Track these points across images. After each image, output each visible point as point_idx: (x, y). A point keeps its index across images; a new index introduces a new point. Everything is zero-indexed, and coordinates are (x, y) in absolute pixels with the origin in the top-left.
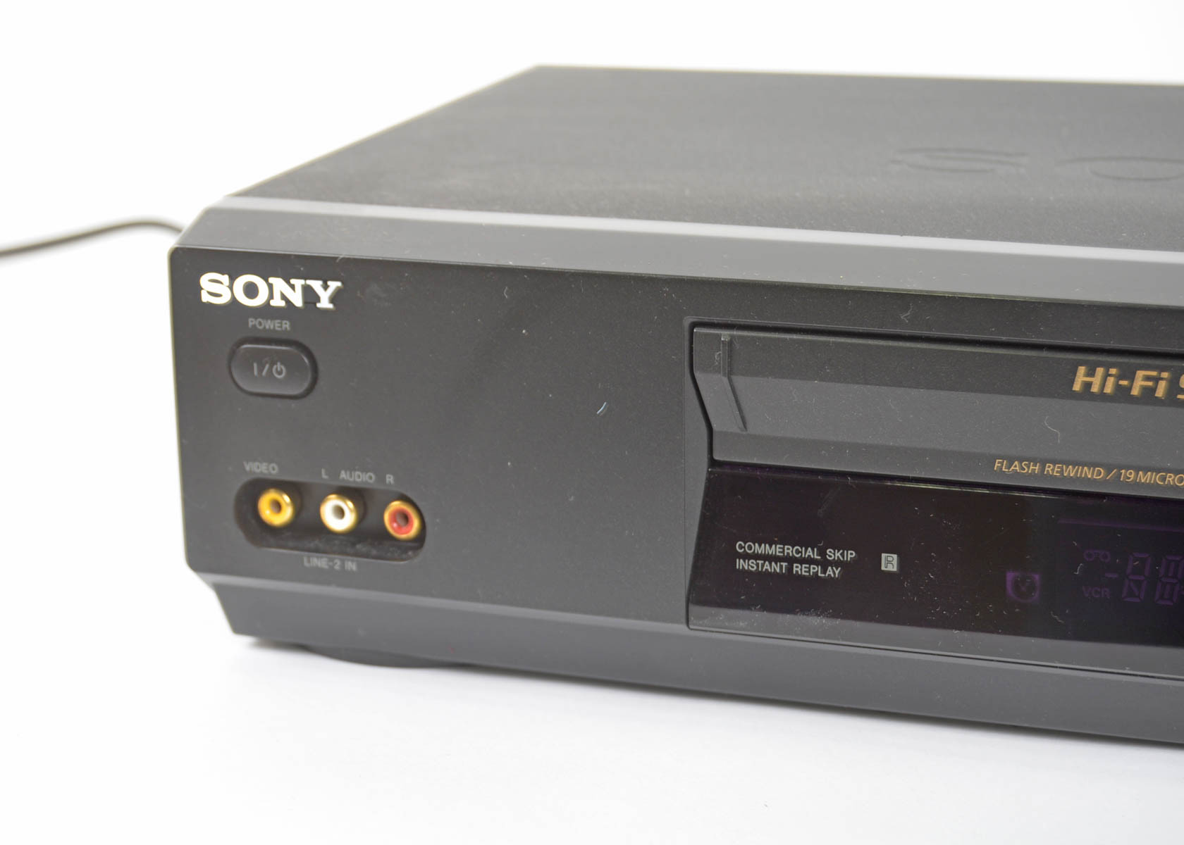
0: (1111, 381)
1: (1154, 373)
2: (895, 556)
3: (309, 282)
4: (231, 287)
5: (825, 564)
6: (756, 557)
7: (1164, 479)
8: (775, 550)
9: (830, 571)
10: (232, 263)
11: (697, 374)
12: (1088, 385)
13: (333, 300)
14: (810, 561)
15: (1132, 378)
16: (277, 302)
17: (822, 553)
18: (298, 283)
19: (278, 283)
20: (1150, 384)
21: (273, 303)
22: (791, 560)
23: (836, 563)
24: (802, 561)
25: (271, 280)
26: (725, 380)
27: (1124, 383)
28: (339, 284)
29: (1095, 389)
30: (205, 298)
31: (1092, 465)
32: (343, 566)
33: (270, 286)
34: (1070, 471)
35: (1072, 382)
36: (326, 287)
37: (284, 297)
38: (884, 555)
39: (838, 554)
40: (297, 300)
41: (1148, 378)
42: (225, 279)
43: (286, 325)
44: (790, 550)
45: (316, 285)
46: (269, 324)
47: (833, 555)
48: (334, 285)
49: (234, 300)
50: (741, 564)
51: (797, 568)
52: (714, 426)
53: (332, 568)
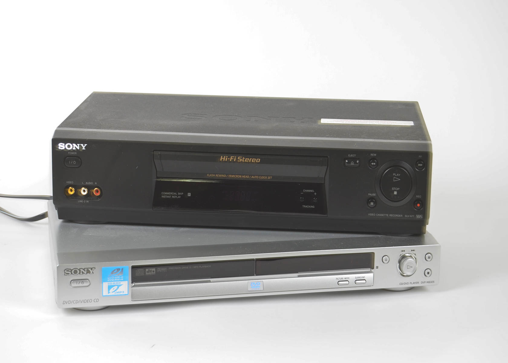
0: (227, 158)
1: (234, 157)
2: (190, 193)
3: (81, 144)
4: (65, 146)
5: (178, 196)
6: (165, 195)
7: (236, 176)
8: (169, 193)
9: (179, 197)
10: (65, 141)
11: (155, 160)
12: (223, 159)
13: (85, 148)
14: (175, 195)
15: (230, 158)
16: (74, 149)
17: (177, 193)
18: (78, 145)
19: (74, 145)
20: (233, 159)
21: (73, 149)
22: (172, 195)
23: (180, 195)
24: (173, 195)
25: (73, 144)
26: (160, 161)
27: (229, 159)
28: (87, 145)
29: (224, 160)
30: (60, 148)
31: (224, 174)
32: (86, 202)
33: (73, 145)
34: (220, 176)
35: (220, 159)
36: (84, 145)
37: (75, 147)
38: (188, 193)
39: (180, 194)
40: (78, 148)
41: (232, 158)
42: (64, 144)
43: (76, 153)
44: (171, 193)
45: (82, 145)
46: (72, 153)
47: (179, 194)
48: (86, 145)
49: (65, 148)
50: (163, 197)
51: (173, 197)
52: (158, 170)
53: (84, 202)
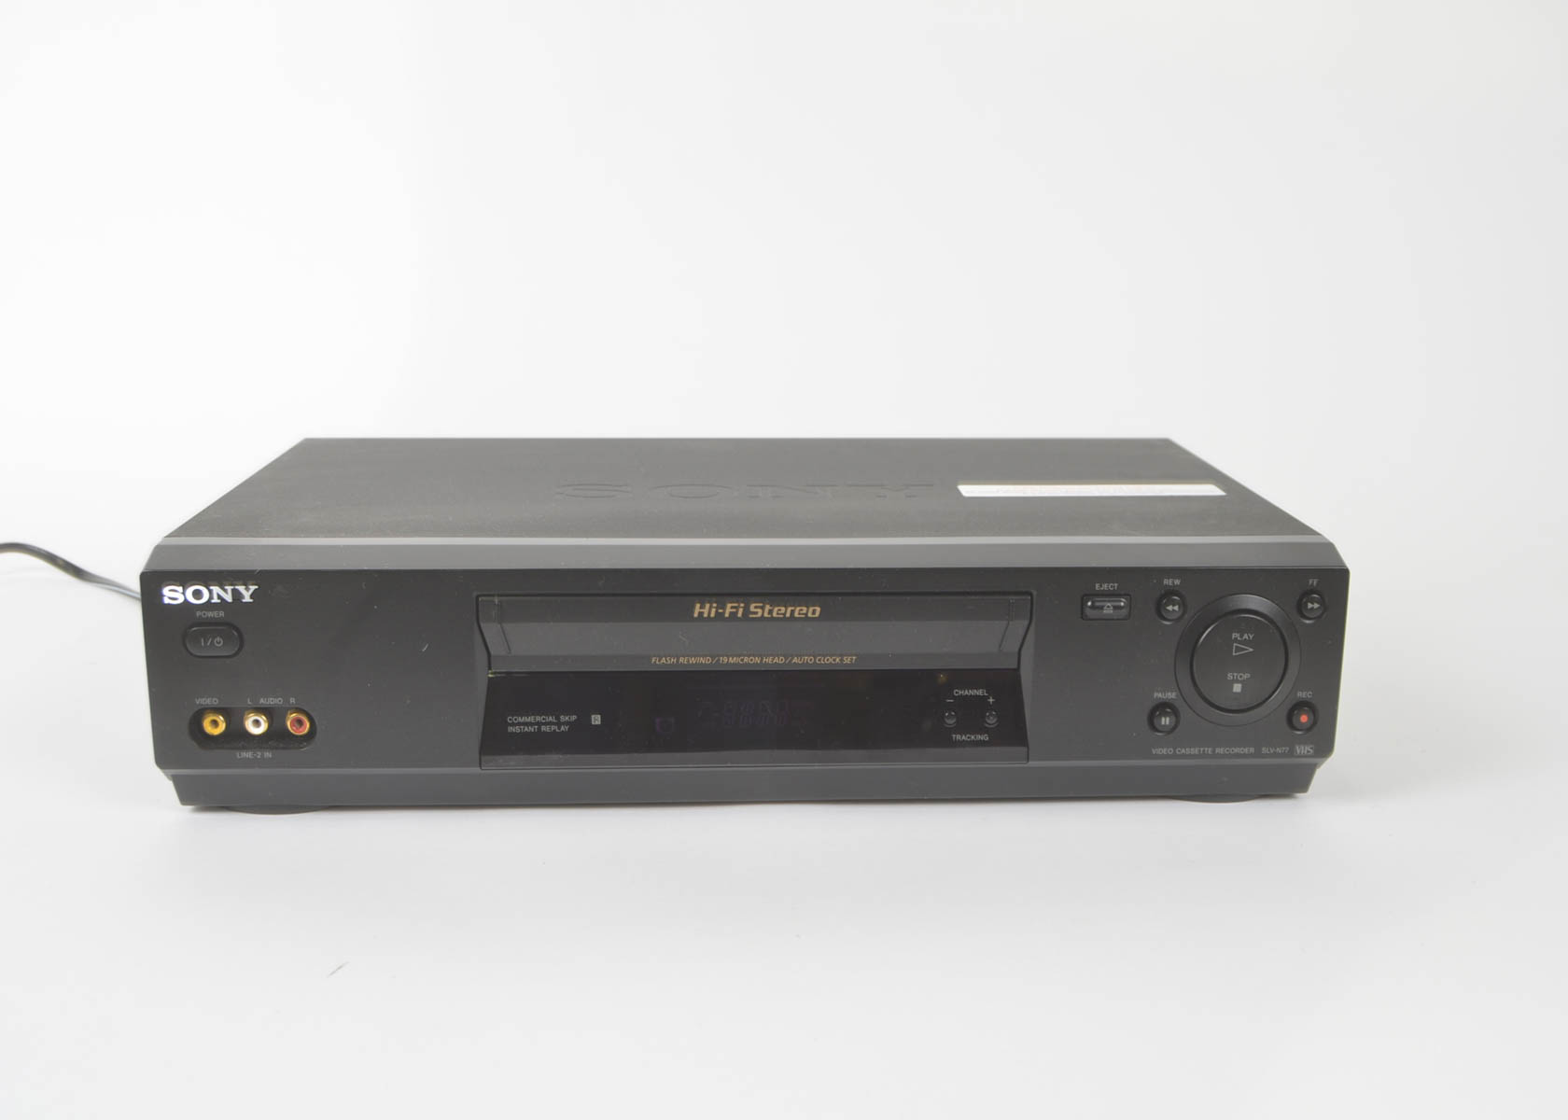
0: (714, 610)
1: (736, 605)
2: (599, 716)
3: (237, 587)
4: (184, 593)
5: (559, 724)
6: (519, 724)
7: (742, 660)
8: (530, 719)
9: (562, 728)
10: (183, 578)
11: (482, 625)
12: (701, 614)
13: (252, 596)
14: (550, 723)
15: (724, 608)
16: (215, 600)
17: (558, 718)
18: (229, 588)
19: (216, 589)
20: (734, 610)
21: (213, 601)
22: (539, 724)
23: (564, 723)
24: (546, 724)
25: (211, 588)
26: (499, 626)
27: (720, 611)
28: (256, 587)
29: (705, 615)
30: (167, 601)
31: (704, 656)
32: (263, 755)
33: (210, 592)
34: (693, 660)
35: (693, 612)
36: (247, 589)
37: (219, 597)
38: (593, 716)
39: (567, 718)
40: (229, 598)
41: (732, 607)
42: (180, 589)
43: (222, 614)
44: (539, 719)
45: (241, 588)
46: (210, 614)
47: (563, 718)
48: (253, 588)
49: (186, 601)
50: (511, 729)
51: (543, 728)
52: (492, 653)
53: (255, 757)
